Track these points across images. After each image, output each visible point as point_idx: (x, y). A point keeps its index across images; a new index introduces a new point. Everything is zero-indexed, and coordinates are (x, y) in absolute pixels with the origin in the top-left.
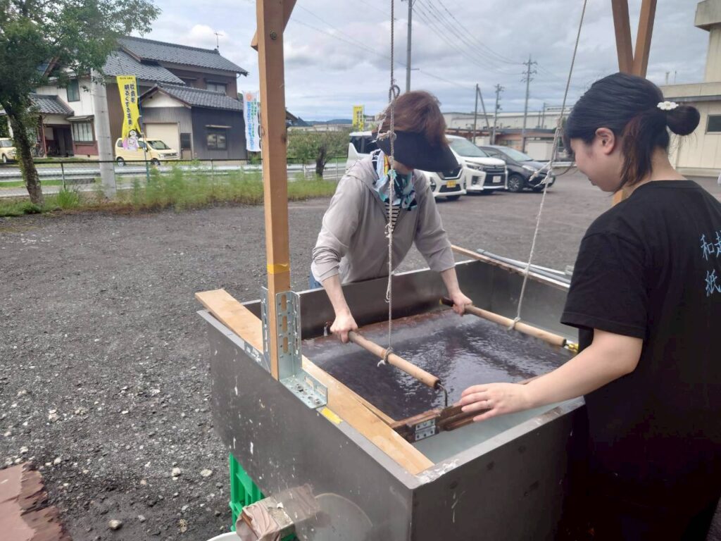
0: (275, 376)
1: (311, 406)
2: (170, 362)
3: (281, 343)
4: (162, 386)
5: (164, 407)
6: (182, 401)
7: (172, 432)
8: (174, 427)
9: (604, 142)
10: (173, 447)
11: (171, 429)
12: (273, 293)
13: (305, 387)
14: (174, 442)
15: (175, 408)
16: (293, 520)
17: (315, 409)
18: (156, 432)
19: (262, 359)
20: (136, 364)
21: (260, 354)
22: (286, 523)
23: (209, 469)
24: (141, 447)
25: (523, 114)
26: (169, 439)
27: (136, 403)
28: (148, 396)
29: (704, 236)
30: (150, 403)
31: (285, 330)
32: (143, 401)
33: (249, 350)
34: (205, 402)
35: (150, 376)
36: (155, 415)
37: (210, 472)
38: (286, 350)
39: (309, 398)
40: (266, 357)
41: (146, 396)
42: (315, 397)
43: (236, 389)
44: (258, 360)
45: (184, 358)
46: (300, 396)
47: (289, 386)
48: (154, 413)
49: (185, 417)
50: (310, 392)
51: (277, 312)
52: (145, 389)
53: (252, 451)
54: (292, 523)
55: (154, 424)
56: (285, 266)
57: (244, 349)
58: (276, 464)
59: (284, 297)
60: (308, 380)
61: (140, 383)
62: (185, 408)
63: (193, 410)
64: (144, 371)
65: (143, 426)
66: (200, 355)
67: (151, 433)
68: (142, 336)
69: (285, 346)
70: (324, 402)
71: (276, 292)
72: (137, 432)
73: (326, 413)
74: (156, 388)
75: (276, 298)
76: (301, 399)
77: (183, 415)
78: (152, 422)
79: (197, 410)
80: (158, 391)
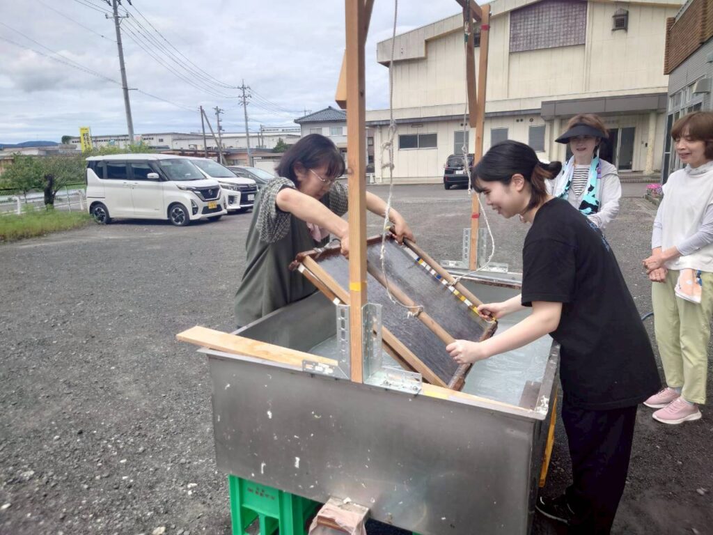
1: (412, 392)
2: (20, 439)
4: (31, 466)
5: (54, 486)
6: (70, 474)
7: (85, 507)
8: (84, 502)
10: (99, 520)
11: (81, 504)
14: (96, 516)
15: (68, 483)
18: (66, 513)
19: (336, 370)
21: (331, 367)
22: (364, 511)
23: (160, 526)
24: (61, 533)
26: (87, 514)
27: (12, 492)
28: (22, 482)
30: (30, 487)
32: (19, 489)
34: (100, 467)
36: (48, 497)
37: (163, 529)
40: (342, 367)
41: (19, 482)
43: (269, 413)
44: (327, 372)
45: (36, 431)
46: (392, 388)
48: (45, 496)
49: (88, 489)
52: (11, 475)
53: (297, 465)
54: (367, 509)
55: (56, 506)
58: (338, 465)
62: (82, 479)
63: (92, 479)
65: (42, 513)
66: (53, 423)
67: (60, 517)
72: (39, 521)
74: (25, 470)
76: (398, 390)
79: (98, 478)
80: (31, 473)
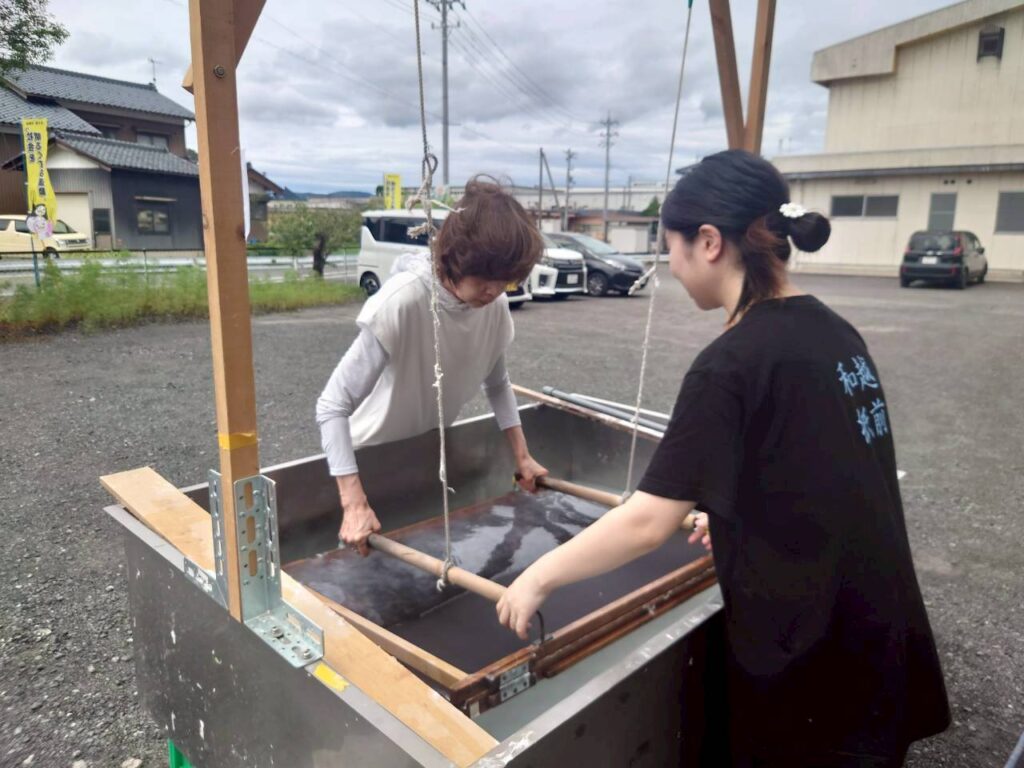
0: (236, 614)
1: (297, 663)
2: (70, 581)
3: (245, 560)
4: (55, 622)
5: (58, 659)
6: (89, 644)
7: (73, 699)
8: (76, 691)
9: (708, 244)
10: (73, 724)
11: (70, 694)
12: (228, 480)
13: (286, 629)
14: (75, 717)
15: (78, 658)
17: (303, 668)
18: (45, 702)
19: (214, 587)
20: (10, 588)
21: (211, 580)
23: (137, 757)
24: (18, 731)
25: (603, 190)
26: (66, 712)
27: (9, 655)
28: (30, 642)
29: (840, 365)
30: (34, 652)
31: (252, 537)
32: (20, 651)
33: (191, 572)
34: (128, 643)
35: (34, 607)
36: (43, 672)
37: (138, 762)
38: (254, 571)
39: (294, 649)
40: (220, 583)
41: (27, 642)
42: (304, 646)
43: (173, 634)
44: (208, 588)
45: (94, 573)
46: (278, 646)
47: (259, 631)
48: (40, 669)
49: (94, 673)
50: (295, 638)
51: (236, 508)
52: (25, 629)
53: (202, 734)
55: (41, 688)
56: (249, 435)
57: (182, 569)
58: (243, 755)
59: (249, 486)
60: (291, 619)
61: (16, 619)
62: (95, 657)
63: (108, 659)
64: (23, 599)
65: (20, 694)
66: (120, 566)
67: (35, 705)
68: (20, 539)
69: (252, 565)
70: (318, 654)
71: (233, 479)
72: (9, 705)
73: (321, 673)
74: (44, 626)
75: (235, 488)
76: (281, 652)
77: (91, 669)
78: (37, 685)
79: (115, 659)
80: (48, 632)
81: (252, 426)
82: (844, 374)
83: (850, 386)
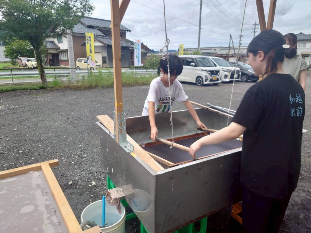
0: (118, 143)
1: (128, 151)
2: (91, 145)
3: (120, 131)
4: (87, 154)
6: (94, 159)
8: (91, 168)
9: (260, 56)
11: (89, 169)
12: (117, 113)
13: (127, 146)
14: (90, 174)
15: (92, 162)
16: (124, 194)
17: (129, 153)
18: (84, 170)
19: (114, 137)
20: (78, 146)
21: (114, 135)
22: (122, 195)
24: (78, 175)
26: (88, 172)
27: (77, 159)
28: (82, 157)
29: (291, 95)
31: (121, 126)
32: (80, 159)
33: (110, 134)
35: (83, 150)
38: (121, 134)
39: (128, 149)
40: (115, 136)
41: (81, 157)
42: (130, 149)
43: (108, 150)
44: (113, 137)
45: (96, 144)
46: (125, 149)
47: (122, 146)
49: (95, 165)
50: (128, 148)
51: (118, 120)
52: (81, 154)
53: (112, 171)
54: (124, 195)
55: (83, 167)
56: (121, 104)
57: (109, 134)
58: (120, 175)
59: (121, 115)
60: (128, 144)
61: (79, 152)
62: (95, 162)
63: (98, 163)
64: (81, 148)
65: (79, 167)
67: (82, 170)
68: (81, 136)
70: (132, 151)
71: (118, 113)
72: (77, 170)
73: (132, 154)
74: (85, 154)
75: (118, 115)
76: (125, 150)
77: (94, 164)
78: (83, 166)
80: (86, 156)
81: (122, 102)
82: (291, 98)
83: (292, 101)
